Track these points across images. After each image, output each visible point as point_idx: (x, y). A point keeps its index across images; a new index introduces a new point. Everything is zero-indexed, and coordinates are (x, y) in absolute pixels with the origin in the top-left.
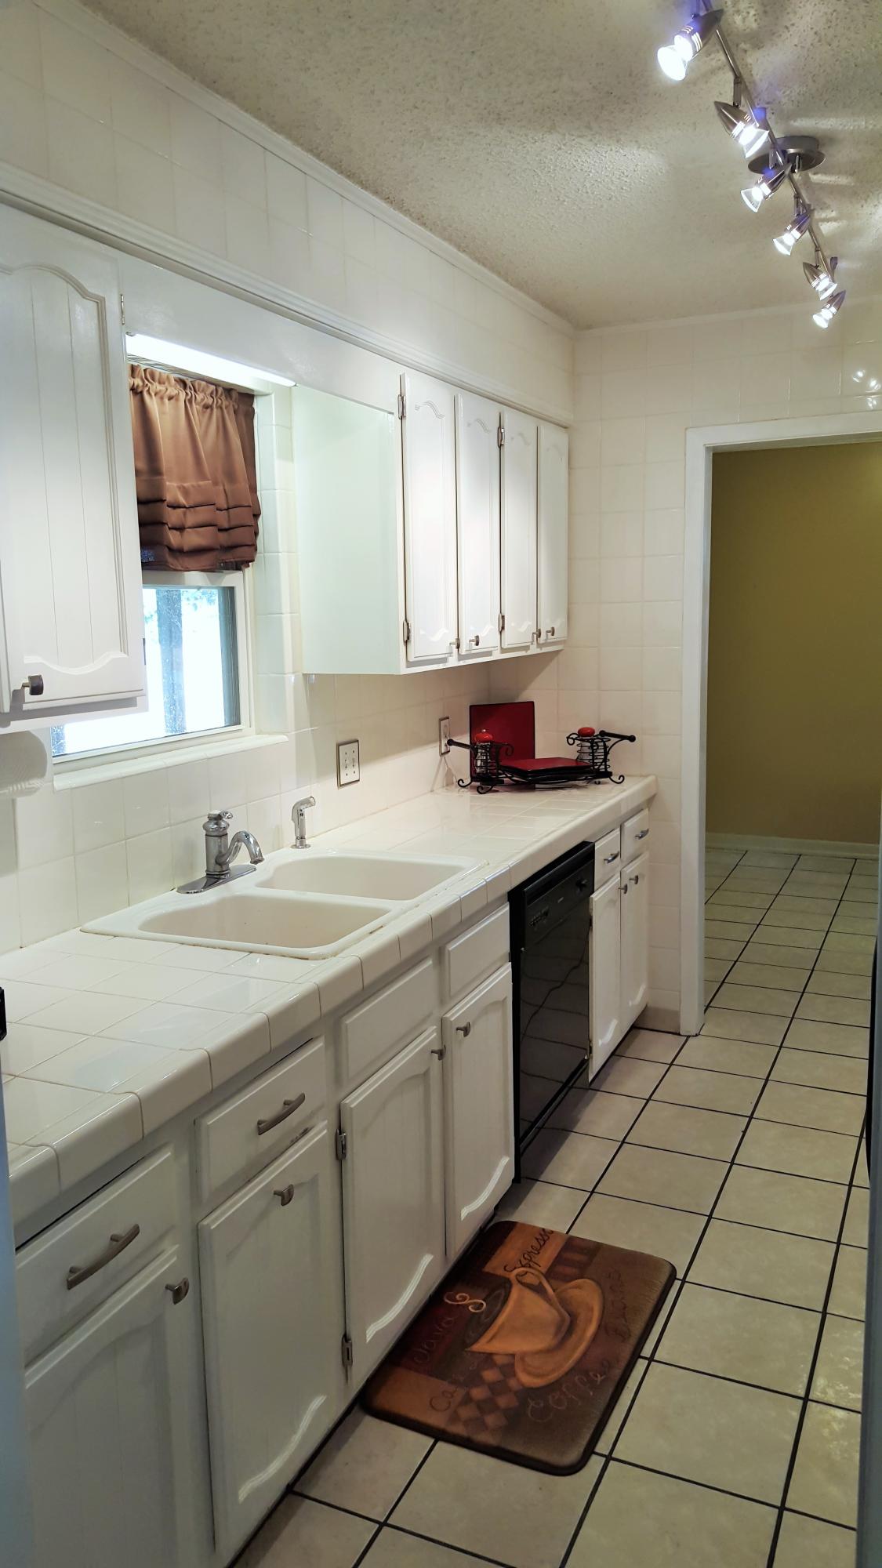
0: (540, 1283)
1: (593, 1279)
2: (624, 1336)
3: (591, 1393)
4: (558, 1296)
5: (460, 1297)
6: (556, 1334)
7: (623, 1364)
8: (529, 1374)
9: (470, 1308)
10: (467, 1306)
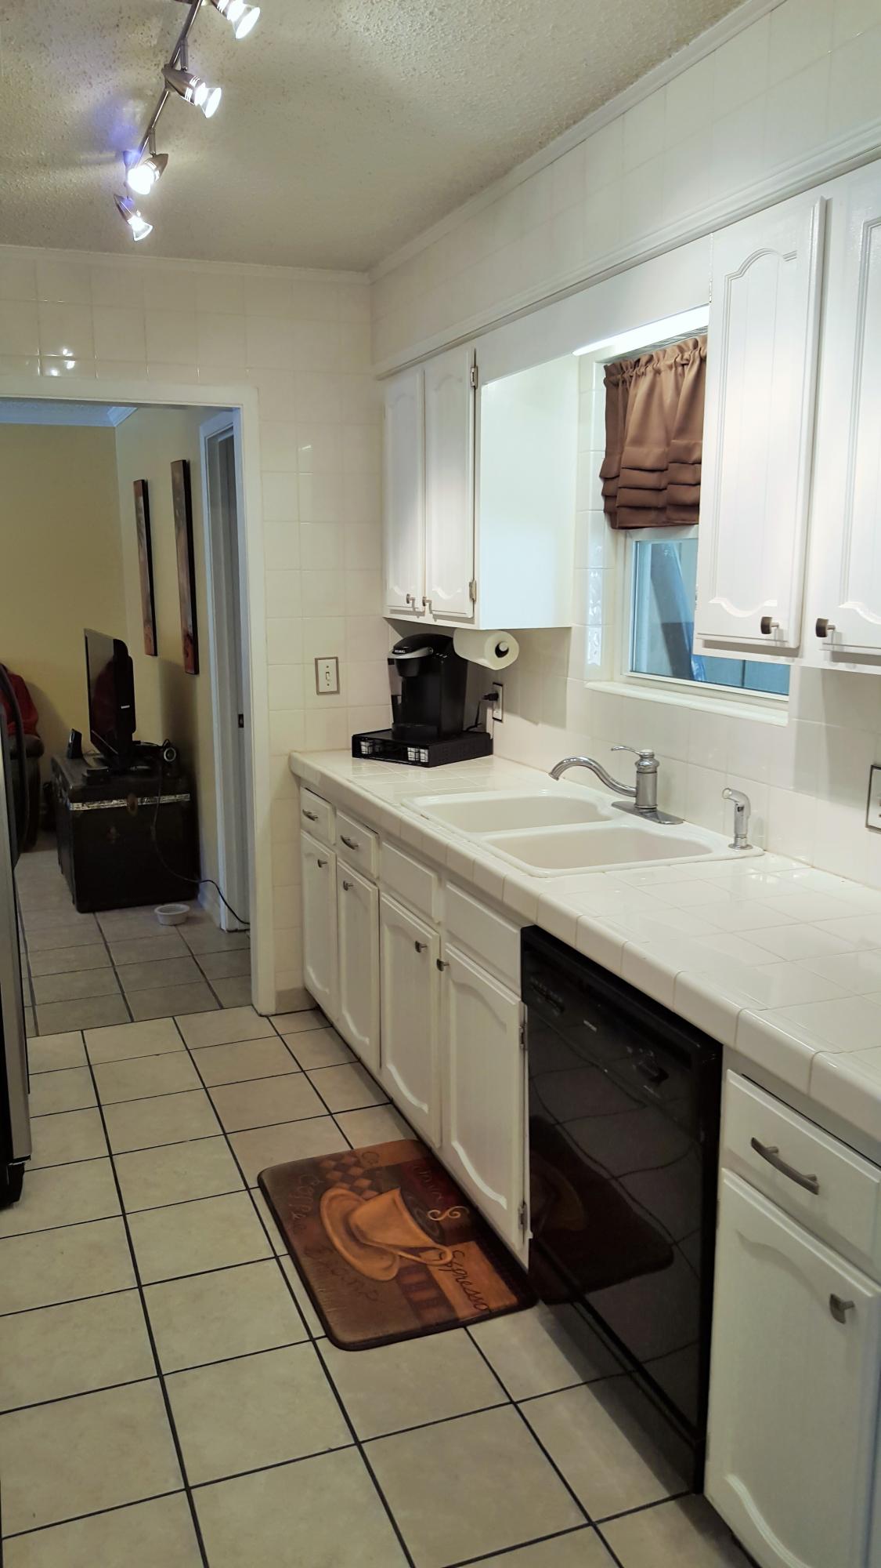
0: (419, 1257)
1: (383, 1282)
2: (308, 1251)
3: (290, 1205)
4: (394, 1256)
5: (456, 1215)
6: (357, 1227)
7: (290, 1234)
8: (342, 1195)
9: (439, 1212)
10: (443, 1211)
